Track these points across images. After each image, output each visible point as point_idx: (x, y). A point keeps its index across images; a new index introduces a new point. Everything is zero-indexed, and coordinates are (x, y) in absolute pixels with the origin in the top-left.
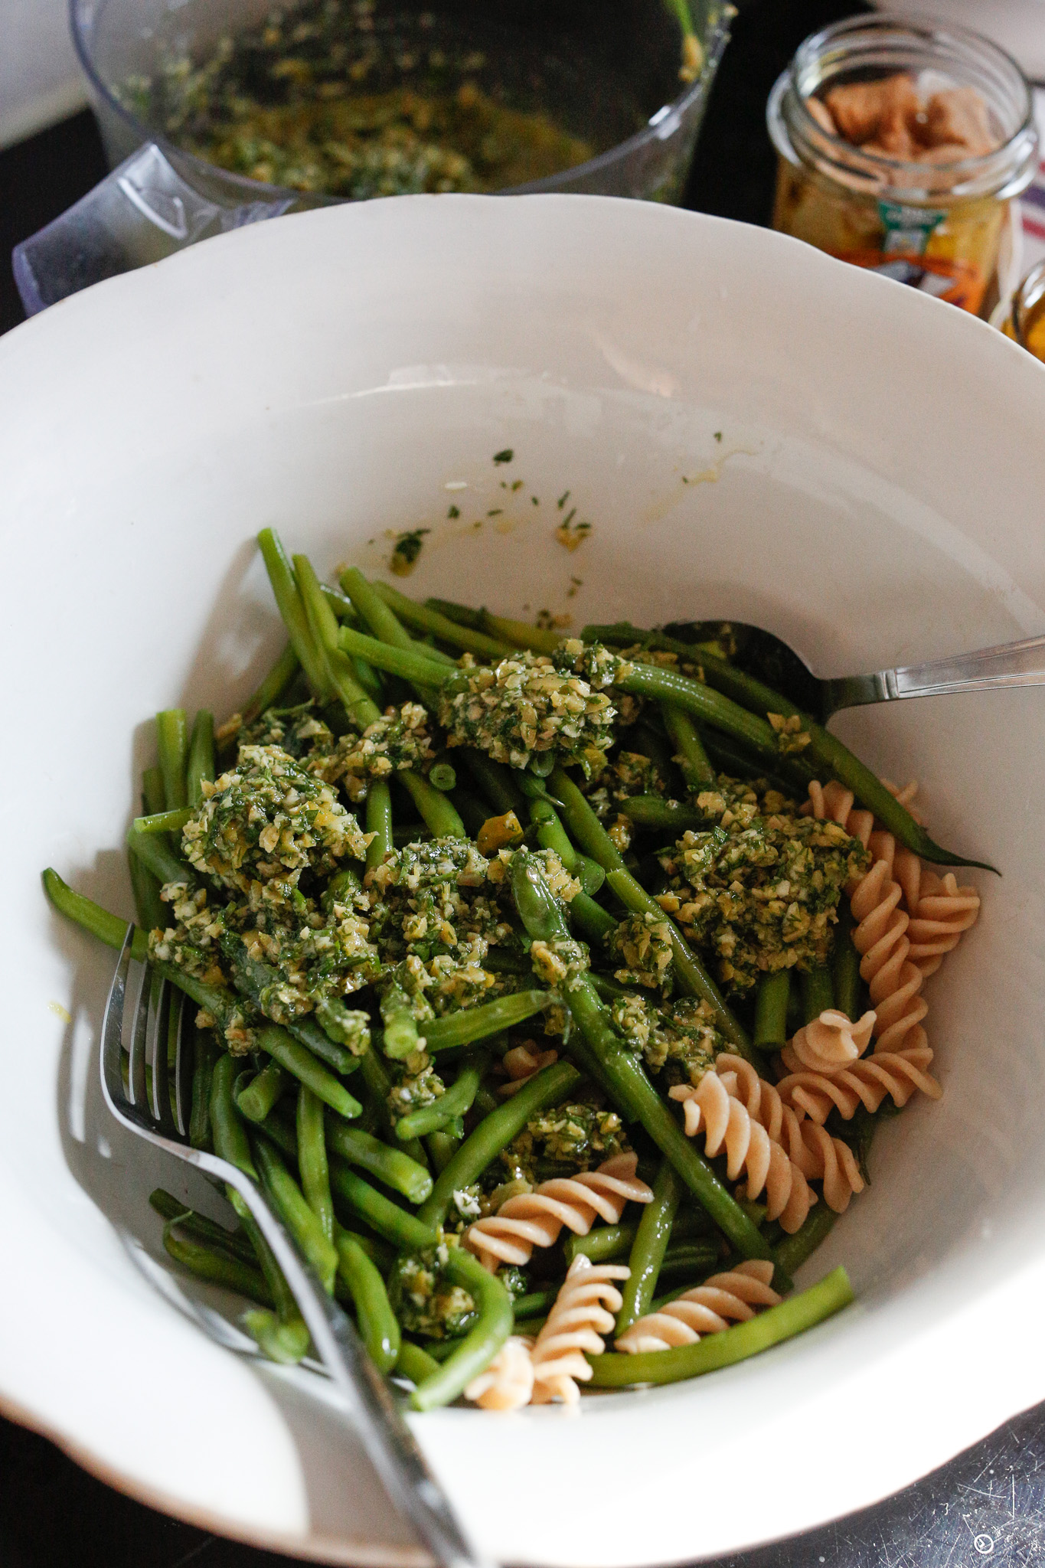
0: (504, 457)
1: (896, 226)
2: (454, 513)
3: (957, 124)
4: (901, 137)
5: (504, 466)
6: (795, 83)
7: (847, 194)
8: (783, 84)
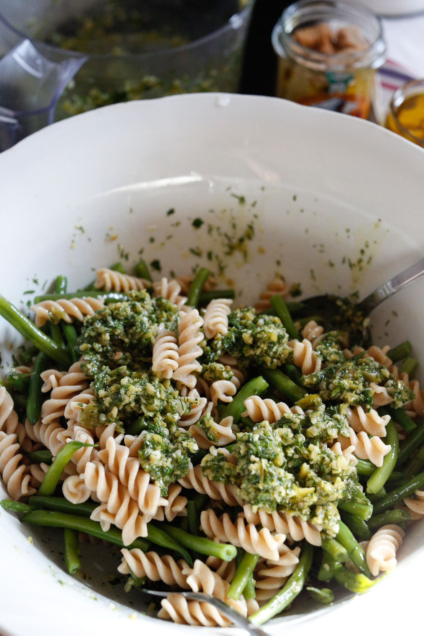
0: (171, 212)
1: (333, 82)
2: (152, 240)
3: (351, 39)
4: (328, 48)
5: (172, 216)
6: (283, 28)
7: (311, 71)
8: (277, 30)
